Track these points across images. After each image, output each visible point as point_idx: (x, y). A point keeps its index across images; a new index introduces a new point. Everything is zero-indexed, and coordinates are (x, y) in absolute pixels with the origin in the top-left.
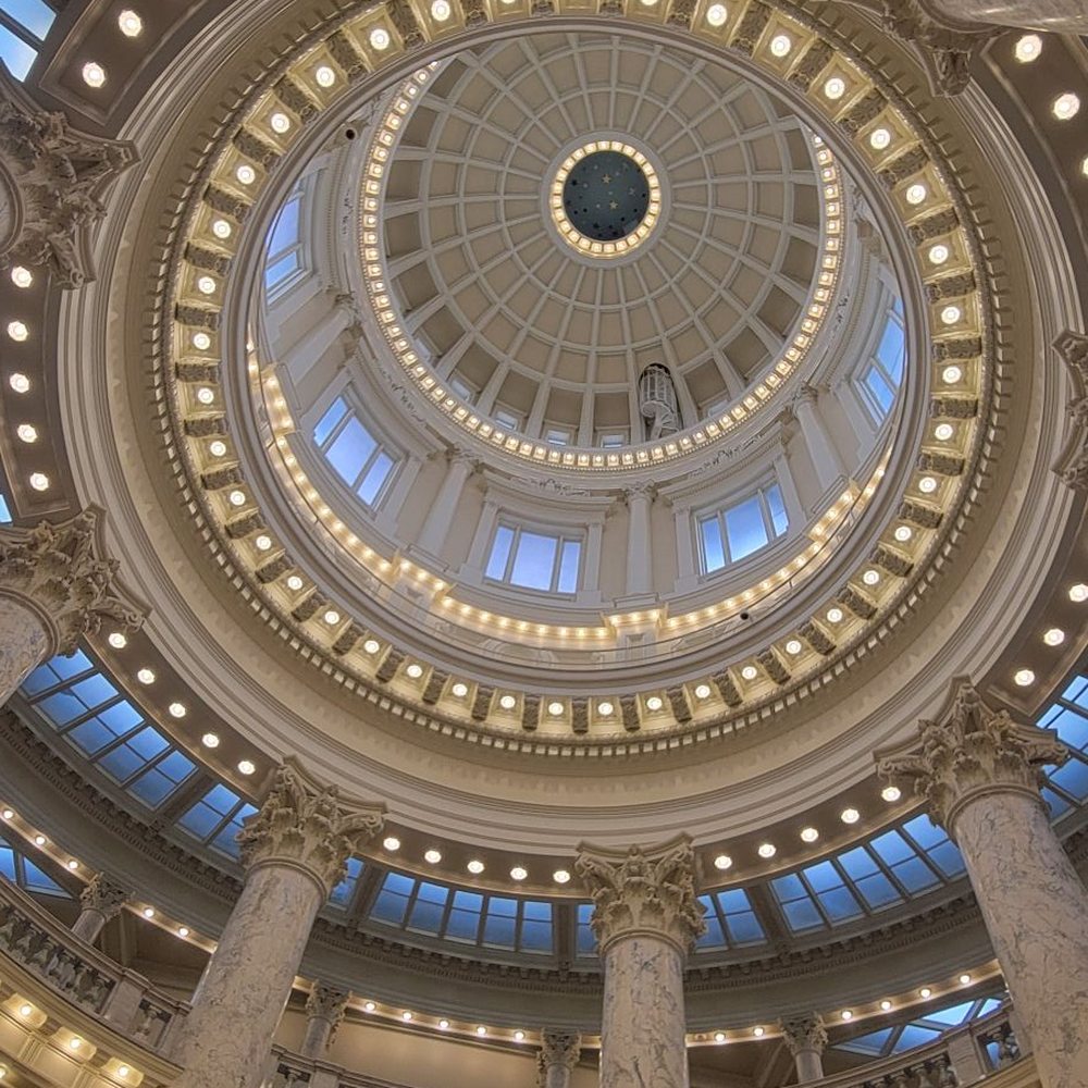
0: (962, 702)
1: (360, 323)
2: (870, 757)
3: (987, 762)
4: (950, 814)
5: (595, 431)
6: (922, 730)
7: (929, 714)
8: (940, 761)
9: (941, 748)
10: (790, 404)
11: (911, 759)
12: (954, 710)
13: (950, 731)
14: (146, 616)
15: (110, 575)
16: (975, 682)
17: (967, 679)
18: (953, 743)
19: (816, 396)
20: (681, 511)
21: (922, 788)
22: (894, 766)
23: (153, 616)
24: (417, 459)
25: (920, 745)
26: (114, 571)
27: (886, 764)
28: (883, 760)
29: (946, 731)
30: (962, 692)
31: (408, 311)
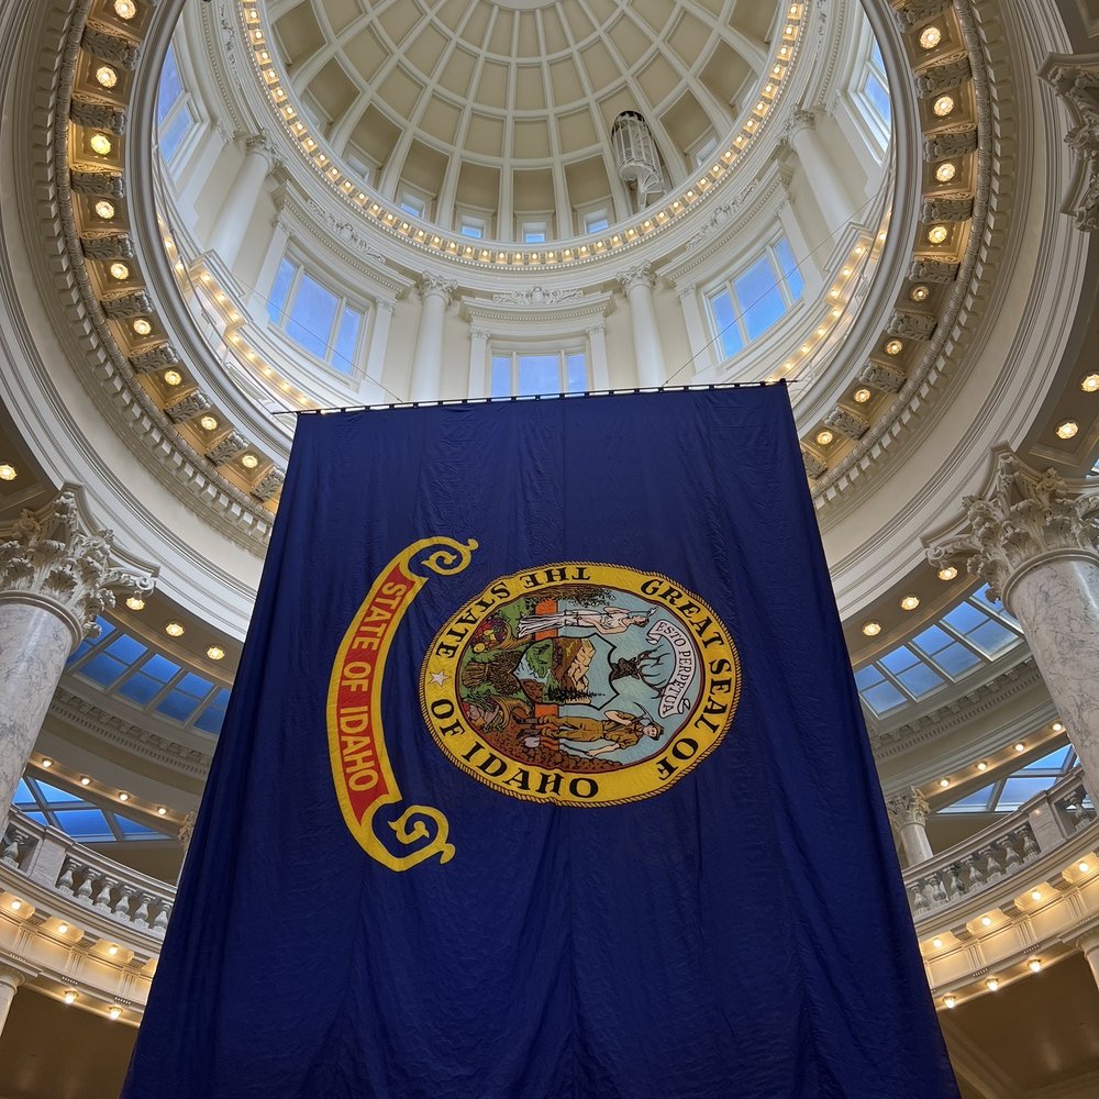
0: (1002, 474)
1: (281, 163)
2: (918, 544)
3: (1035, 532)
4: (1005, 592)
5: (573, 210)
6: (967, 507)
7: (972, 489)
8: (990, 536)
9: (987, 525)
10: (783, 135)
11: (960, 539)
12: (996, 482)
13: (996, 504)
14: (156, 574)
15: (107, 547)
16: (1014, 448)
17: (1006, 447)
18: (999, 516)
19: (812, 119)
20: (686, 292)
21: (975, 566)
22: (943, 549)
23: (164, 572)
24: (386, 305)
25: (968, 522)
26: (110, 541)
27: (935, 550)
28: (933, 545)
29: (991, 504)
30: (1001, 462)
31: (331, 124)
